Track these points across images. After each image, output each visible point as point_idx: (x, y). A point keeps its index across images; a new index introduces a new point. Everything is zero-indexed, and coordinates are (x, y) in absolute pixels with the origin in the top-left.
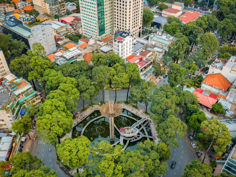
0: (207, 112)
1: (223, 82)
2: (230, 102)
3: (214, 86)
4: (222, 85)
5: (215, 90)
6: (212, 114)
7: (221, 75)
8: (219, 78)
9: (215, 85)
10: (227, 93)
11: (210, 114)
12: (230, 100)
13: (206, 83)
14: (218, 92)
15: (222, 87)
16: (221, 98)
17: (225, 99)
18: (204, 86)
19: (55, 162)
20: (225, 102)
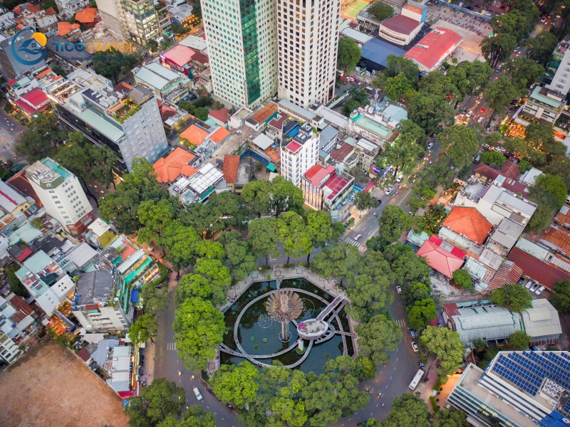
0: (445, 282)
1: (477, 226)
2: (486, 266)
3: (461, 234)
4: (476, 232)
5: (462, 242)
6: (452, 287)
7: (477, 211)
8: (472, 219)
9: (463, 233)
10: (481, 249)
11: (449, 286)
12: (484, 262)
13: (449, 227)
14: (467, 246)
15: (474, 237)
16: (471, 257)
17: (478, 259)
18: (445, 233)
19: (200, 381)
20: (476, 265)
